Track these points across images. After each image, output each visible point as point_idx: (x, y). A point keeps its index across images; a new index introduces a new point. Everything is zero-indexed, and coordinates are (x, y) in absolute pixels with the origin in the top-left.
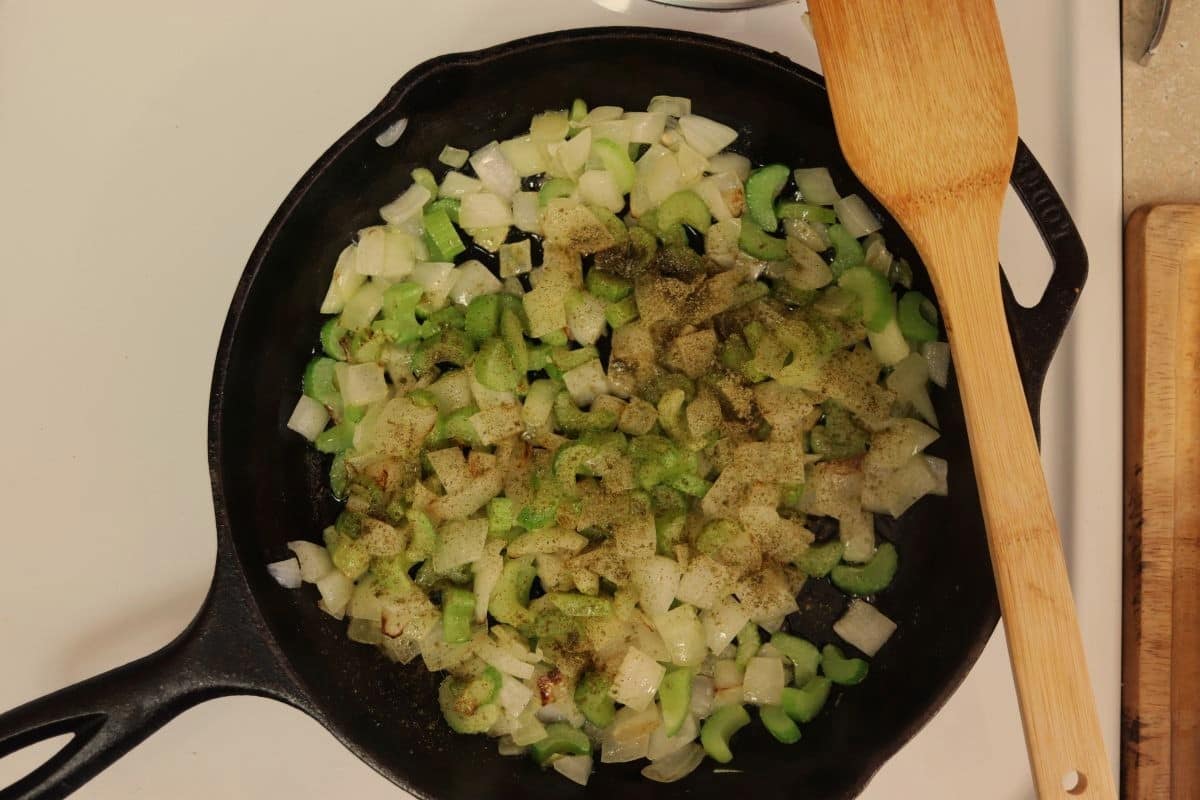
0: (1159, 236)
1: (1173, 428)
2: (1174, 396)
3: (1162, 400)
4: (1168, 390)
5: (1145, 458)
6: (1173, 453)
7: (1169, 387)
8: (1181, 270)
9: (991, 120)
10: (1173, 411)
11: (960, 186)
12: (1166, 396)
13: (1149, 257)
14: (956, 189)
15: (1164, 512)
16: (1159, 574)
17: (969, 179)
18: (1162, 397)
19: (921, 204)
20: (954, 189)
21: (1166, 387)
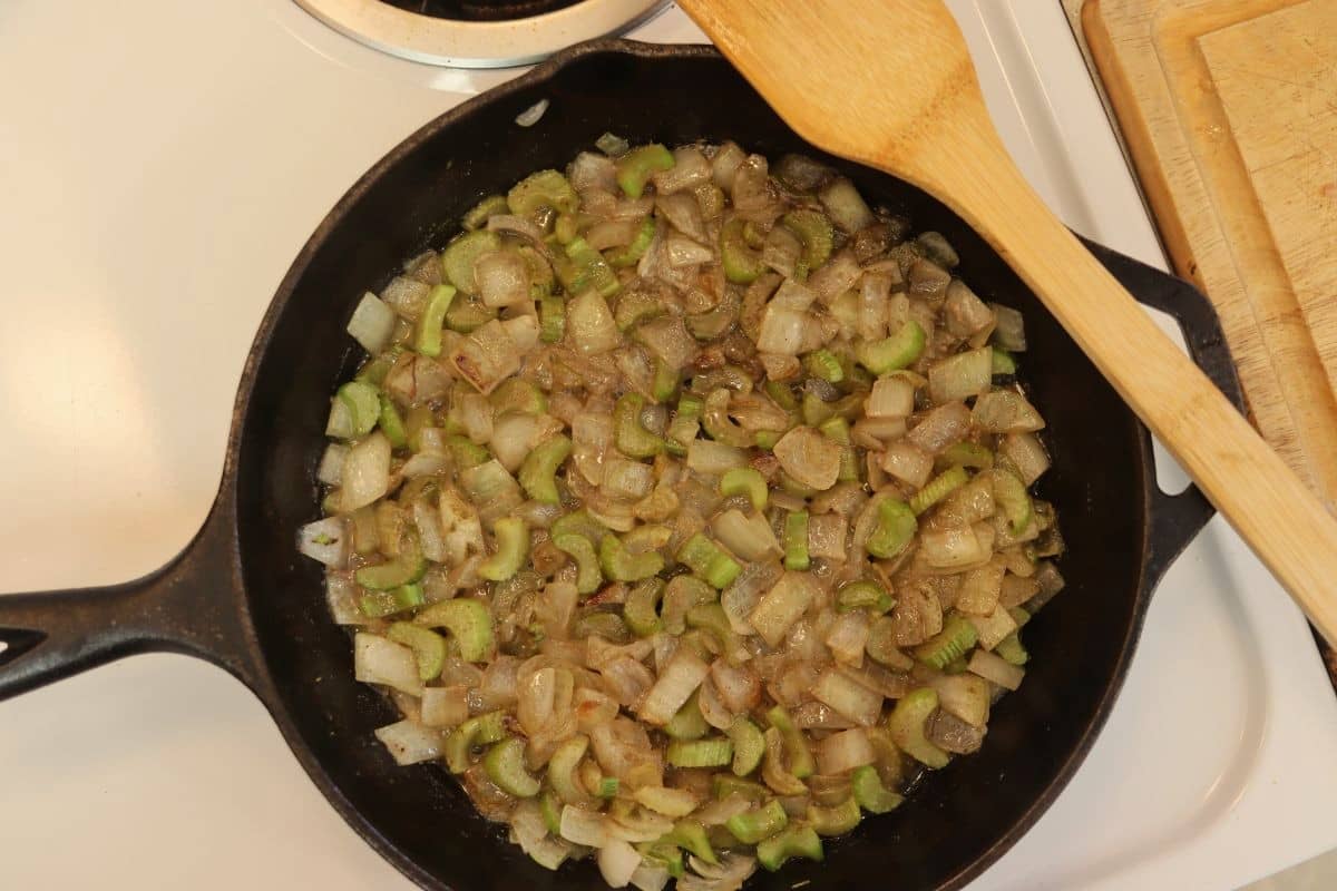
0: (1118, 19)
1: (1210, 211)
2: (1198, 177)
3: (1189, 186)
4: (1189, 175)
5: (1195, 253)
6: (1222, 237)
7: (1190, 171)
8: (1155, 46)
9: (927, 26)
10: (1203, 194)
11: (934, 106)
12: (1192, 180)
13: (1117, 45)
14: (932, 111)
15: (1236, 301)
16: (1255, 367)
17: (938, 95)
18: (1188, 183)
19: (907, 143)
20: (930, 112)
21: (1187, 172)
